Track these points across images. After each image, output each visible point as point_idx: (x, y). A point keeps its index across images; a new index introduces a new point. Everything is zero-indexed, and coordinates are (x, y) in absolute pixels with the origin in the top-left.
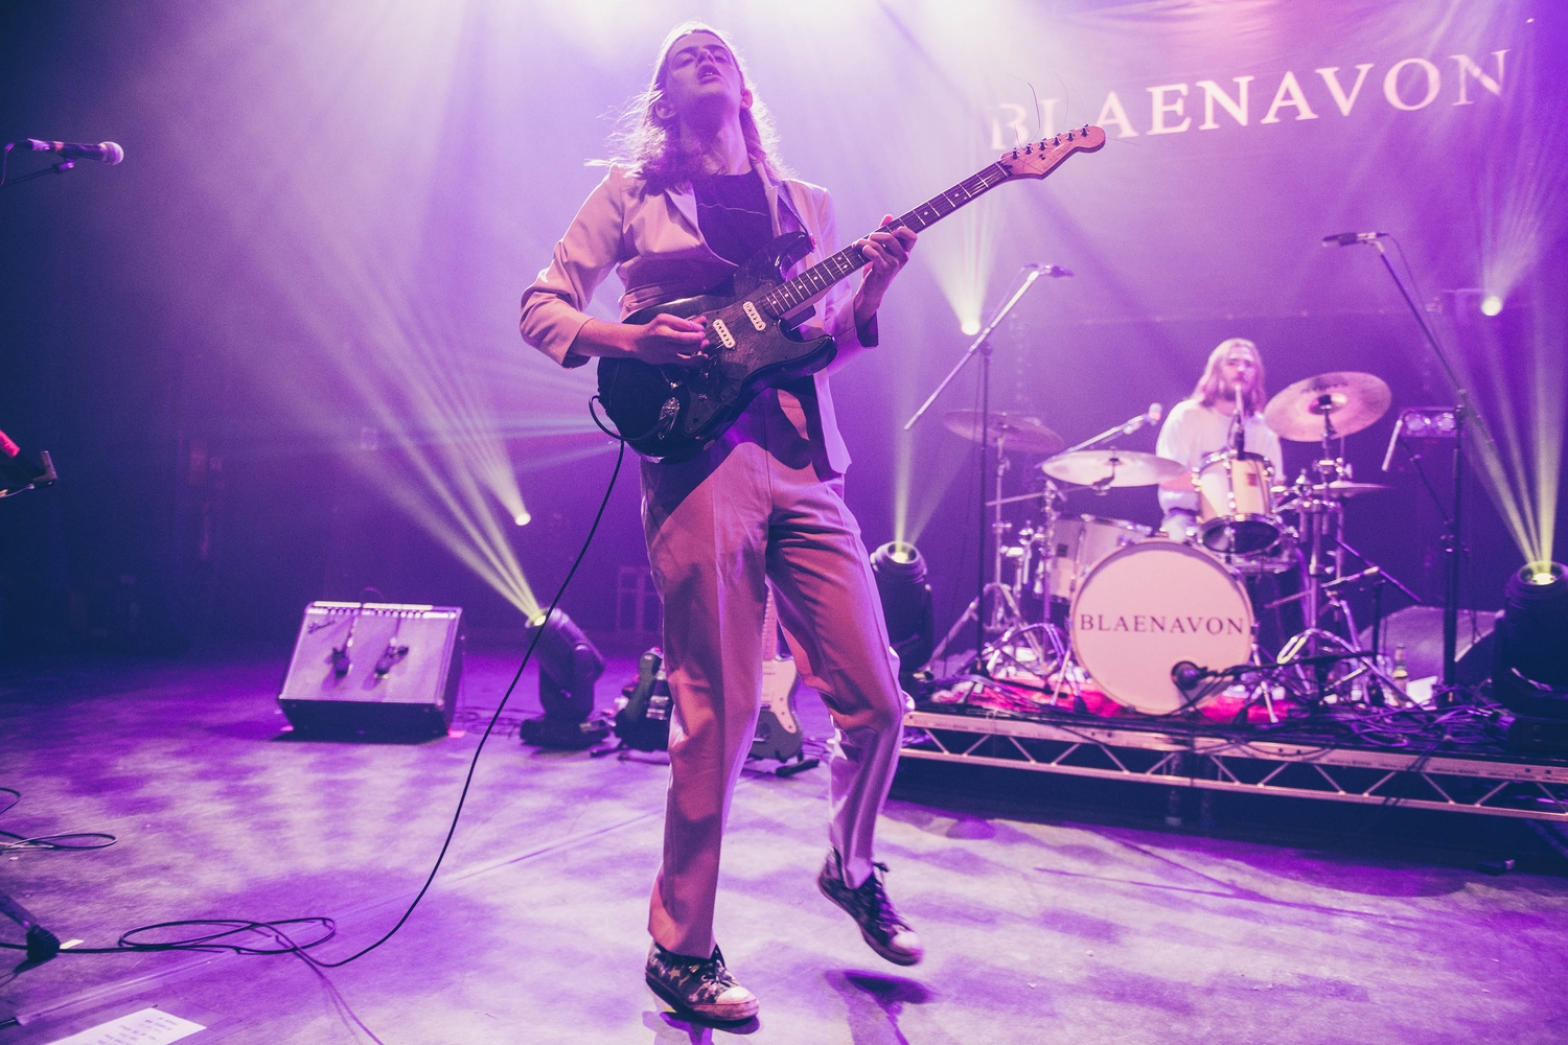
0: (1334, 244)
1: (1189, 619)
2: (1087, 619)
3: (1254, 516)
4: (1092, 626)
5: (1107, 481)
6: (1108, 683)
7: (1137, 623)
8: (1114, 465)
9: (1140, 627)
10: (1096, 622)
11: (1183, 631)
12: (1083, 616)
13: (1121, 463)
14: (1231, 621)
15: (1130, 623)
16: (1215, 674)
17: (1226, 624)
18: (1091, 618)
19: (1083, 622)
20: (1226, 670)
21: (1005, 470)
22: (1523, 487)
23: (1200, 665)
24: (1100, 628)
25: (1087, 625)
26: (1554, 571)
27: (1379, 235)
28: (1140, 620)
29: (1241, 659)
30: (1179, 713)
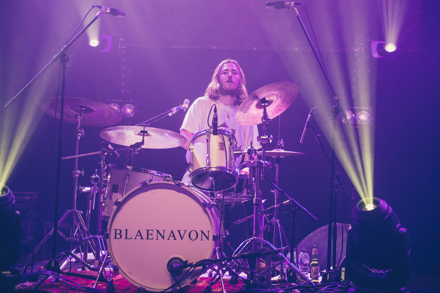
0: (272, 7)
1: (179, 231)
2: (118, 232)
3: (221, 168)
4: (121, 236)
5: (138, 145)
6: (130, 273)
7: (148, 234)
8: (144, 136)
9: (150, 237)
10: (123, 234)
11: (175, 239)
12: (116, 230)
13: (148, 135)
14: (202, 232)
15: (144, 236)
16: (191, 265)
17: (200, 234)
18: (121, 232)
19: (116, 234)
20: (198, 263)
21: (82, 136)
22: (356, 153)
23: (184, 260)
24: (126, 238)
25: (118, 236)
26: (375, 202)
27: (295, 4)
28: (150, 232)
29: (208, 256)
30: (170, 290)
